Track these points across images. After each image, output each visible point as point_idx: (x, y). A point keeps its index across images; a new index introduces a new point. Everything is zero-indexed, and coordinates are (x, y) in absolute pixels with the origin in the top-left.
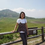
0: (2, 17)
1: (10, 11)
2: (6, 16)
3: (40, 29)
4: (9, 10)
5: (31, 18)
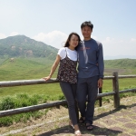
0: (6, 56)
2: (16, 54)
3: (110, 78)
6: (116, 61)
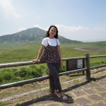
1: (40, 30)
2: (33, 39)
4: (37, 28)
6: (96, 43)
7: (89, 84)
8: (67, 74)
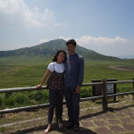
5: (110, 58)
7: (103, 115)
8: (94, 100)
